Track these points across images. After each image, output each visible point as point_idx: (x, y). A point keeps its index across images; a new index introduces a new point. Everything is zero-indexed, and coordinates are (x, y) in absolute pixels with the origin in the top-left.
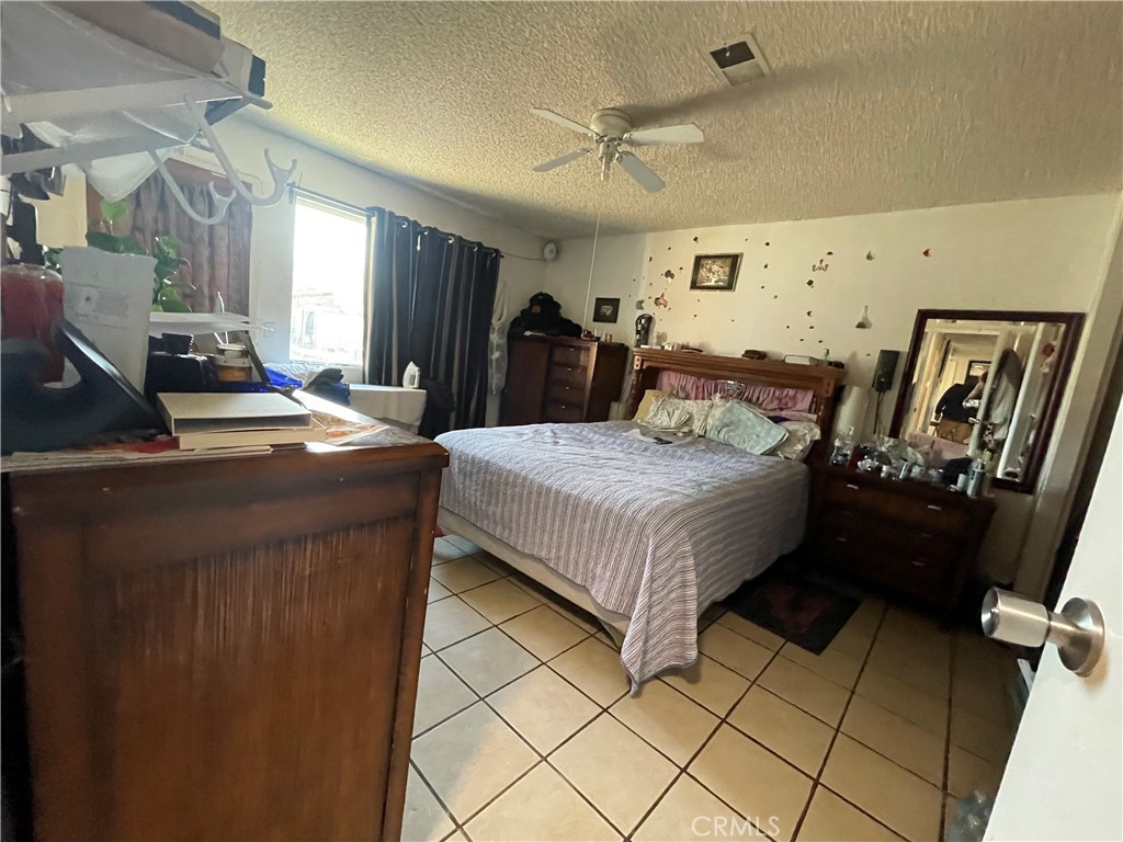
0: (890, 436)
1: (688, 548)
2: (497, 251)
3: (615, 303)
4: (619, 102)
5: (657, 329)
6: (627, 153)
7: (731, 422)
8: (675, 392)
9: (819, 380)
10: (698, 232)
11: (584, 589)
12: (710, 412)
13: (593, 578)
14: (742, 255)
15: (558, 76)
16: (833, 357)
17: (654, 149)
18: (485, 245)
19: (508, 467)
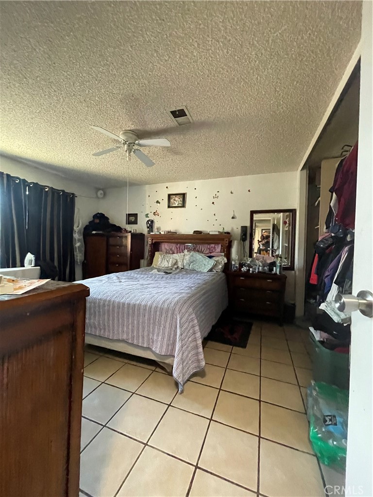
0: (250, 257)
1: (193, 316)
2: (73, 194)
3: (136, 215)
4: (133, 127)
5: (156, 225)
6: (137, 150)
7: (194, 261)
8: (168, 252)
9: (223, 240)
10: (167, 184)
11: (149, 349)
12: (184, 258)
13: (153, 342)
14: (186, 193)
15: (103, 113)
16: (226, 230)
17: (148, 148)
18: (66, 191)
19: (99, 297)
